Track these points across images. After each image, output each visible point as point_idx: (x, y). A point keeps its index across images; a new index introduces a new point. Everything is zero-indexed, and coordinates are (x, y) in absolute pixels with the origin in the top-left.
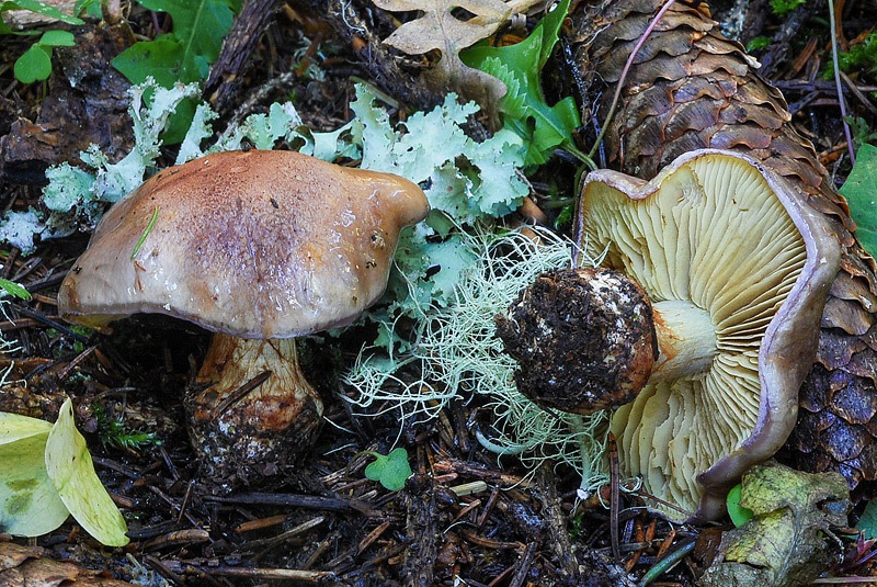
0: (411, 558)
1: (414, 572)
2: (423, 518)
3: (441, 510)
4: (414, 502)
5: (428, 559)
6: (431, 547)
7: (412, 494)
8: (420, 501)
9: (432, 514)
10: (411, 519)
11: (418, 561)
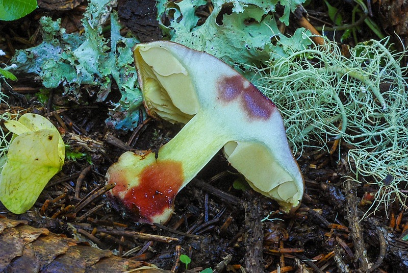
0: (248, 238)
1: (250, 246)
2: (254, 215)
3: (265, 209)
4: (248, 205)
5: (259, 237)
6: (260, 231)
7: (247, 201)
8: (252, 204)
9: (260, 212)
10: (248, 215)
11: (253, 239)
